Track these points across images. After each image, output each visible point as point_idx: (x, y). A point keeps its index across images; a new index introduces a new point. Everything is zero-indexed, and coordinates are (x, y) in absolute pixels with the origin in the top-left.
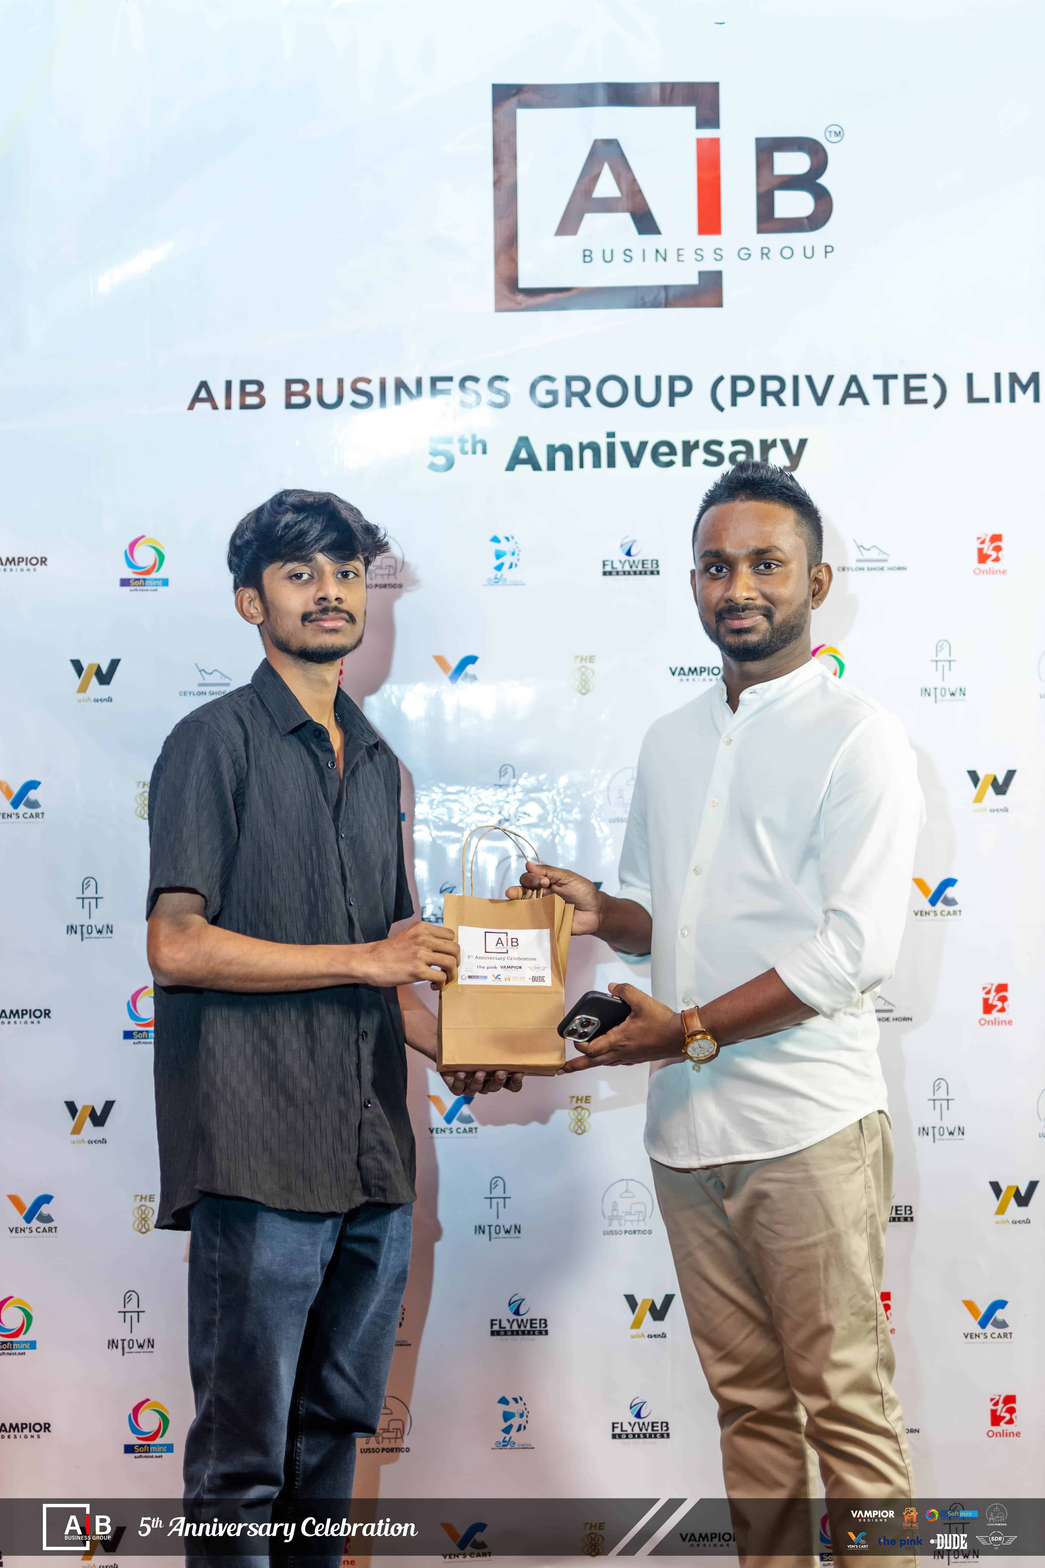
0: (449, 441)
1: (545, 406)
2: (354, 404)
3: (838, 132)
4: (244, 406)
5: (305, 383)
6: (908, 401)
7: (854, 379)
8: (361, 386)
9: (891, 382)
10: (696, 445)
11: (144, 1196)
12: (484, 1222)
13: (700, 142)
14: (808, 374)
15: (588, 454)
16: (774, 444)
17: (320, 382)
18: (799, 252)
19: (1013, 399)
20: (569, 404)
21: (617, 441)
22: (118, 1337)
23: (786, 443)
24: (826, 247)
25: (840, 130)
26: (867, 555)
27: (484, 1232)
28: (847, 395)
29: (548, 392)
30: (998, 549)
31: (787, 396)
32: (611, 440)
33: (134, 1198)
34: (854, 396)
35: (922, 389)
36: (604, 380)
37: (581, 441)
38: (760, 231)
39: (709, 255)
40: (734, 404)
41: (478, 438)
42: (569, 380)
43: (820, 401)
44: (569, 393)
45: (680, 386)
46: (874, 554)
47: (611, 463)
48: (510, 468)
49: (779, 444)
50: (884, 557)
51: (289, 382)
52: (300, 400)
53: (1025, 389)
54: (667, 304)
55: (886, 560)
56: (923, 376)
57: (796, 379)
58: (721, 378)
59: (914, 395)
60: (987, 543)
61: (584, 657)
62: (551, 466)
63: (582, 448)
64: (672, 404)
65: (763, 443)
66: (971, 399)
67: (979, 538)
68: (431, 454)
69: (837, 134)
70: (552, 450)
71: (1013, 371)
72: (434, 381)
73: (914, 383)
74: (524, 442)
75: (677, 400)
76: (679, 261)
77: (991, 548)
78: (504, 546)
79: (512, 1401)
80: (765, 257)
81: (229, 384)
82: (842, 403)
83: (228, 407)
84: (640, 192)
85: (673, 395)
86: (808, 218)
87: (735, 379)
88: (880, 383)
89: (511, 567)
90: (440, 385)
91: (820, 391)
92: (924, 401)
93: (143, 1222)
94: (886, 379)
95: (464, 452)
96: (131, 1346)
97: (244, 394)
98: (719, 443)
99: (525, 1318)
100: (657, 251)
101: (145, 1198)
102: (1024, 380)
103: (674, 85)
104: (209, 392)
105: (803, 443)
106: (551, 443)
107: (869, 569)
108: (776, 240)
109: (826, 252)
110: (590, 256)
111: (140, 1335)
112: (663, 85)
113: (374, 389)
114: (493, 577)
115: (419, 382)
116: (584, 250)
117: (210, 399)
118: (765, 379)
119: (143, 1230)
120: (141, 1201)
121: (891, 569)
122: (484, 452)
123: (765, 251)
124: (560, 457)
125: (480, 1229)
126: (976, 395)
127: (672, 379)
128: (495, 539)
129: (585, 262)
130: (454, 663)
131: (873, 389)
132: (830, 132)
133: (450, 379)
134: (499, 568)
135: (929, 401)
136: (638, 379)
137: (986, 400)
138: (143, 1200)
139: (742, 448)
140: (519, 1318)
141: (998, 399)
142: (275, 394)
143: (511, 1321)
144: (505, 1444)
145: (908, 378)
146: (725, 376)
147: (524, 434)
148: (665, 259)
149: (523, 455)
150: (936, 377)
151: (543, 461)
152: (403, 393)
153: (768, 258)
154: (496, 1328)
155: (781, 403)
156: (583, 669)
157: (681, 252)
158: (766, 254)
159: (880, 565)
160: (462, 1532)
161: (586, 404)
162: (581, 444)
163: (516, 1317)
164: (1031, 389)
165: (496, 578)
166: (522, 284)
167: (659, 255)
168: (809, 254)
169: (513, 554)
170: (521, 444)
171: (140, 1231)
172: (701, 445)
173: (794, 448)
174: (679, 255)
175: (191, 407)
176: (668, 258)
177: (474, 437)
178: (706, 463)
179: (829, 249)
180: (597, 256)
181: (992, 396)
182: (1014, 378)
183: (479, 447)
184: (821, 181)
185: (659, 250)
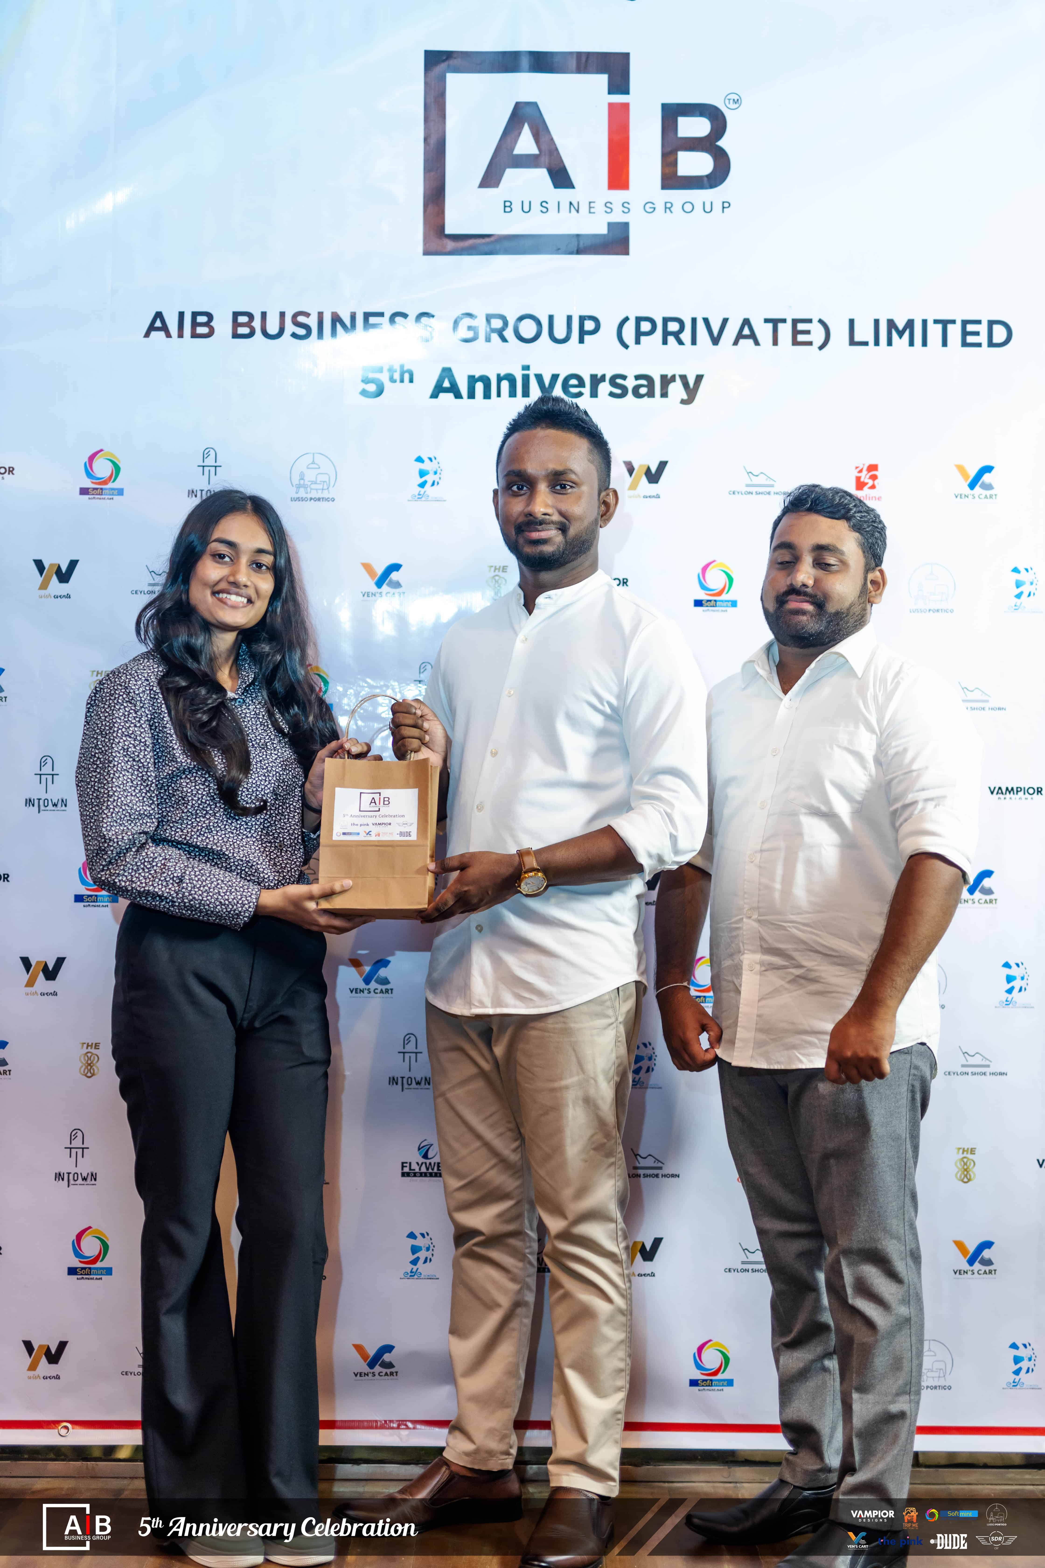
0: (380, 370)
1: (466, 341)
2: (294, 335)
3: (736, 100)
4: (194, 335)
5: (251, 316)
6: (795, 343)
7: (746, 322)
8: (301, 319)
9: (780, 325)
10: (603, 378)
11: (90, 1044)
12: (398, 1075)
13: (611, 105)
14: (705, 316)
15: (505, 385)
16: (673, 378)
17: (264, 315)
18: (699, 207)
19: (890, 343)
20: (488, 340)
21: (531, 373)
22: (64, 1170)
23: (684, 378)
24: (723, 202)
25: (738, 98)
26: (756, 481)
27: (397, 1084)
28: (740, 336)
29: (470, 328)
30: (874, 478)
31: (686, 336)
32: (526, 372)
33: (81, 1045)
34: (746, 337)
35: (808, 332)
36: (521, 319)
37: (499, 372)
38: (664, 187)
39: (617, 208)
40: (638, 342)
41: (406, 368)
42: (489, 318)
43: (715, 341)
44: (488, 330)
45: (589, 325)
46: (761, 480)
47: (526, 394)
48: (434, 395)
49: (678, 379)
50: (771, 482)
51: (236, 315)
52: (245, 330)
53: (901, 334)
54: (579, 252)
55: (772, 486)
56: (810, 321)
57: (694, 321)
58: (626, 319)
59: (801, 338)
60: (865, 472)
61: (498, 567)
62: (472, 395)
63: (500, 379)
64: (581, 341)
65: (664, 378)
66: (852, 342)
67: (857, 468)
68: (363, 381)
69: (736, 102)
70: (472, 381)
71: (890, 318)
72: (367, 315)
73: (801, 327)
74: (447, 372)
75: (586, 337)
76: (590, 212)
77: (868, 476)
78: (427, 466)
79: (419, 1237)
80: (668, 210)
81: (181, 315)
82: (736, 343)
83: (181, 335)
84: (557, 149)
85: (583, 333)
86: (707, 176)
87: (639, 320)
88: (770, 325)
89: (433, 484)
90: (372, 320)
91: (716, 332)
92: (810, 343)
93: (89, 1067)
94: (776, 323)
95: (393, 380)
96: (76, 1179)
97: (195, 324)
98: (624, 377)
99: (432, 1161)
100: (571, 203)
101: (91, 1046)
102: (901, 326)
103: (588, 54)
104: (163, 321)
105: (699, 378)
106: (472, 374)
107: (757, 493)
108: (678, 196)
109: (723, 208)
110: (510, 207)
111: (84, 1168)
112: (579, 54)
113: (312, 322)
114: (417, 494)
115: (353, 317)
116: (505, 202)
117: (165, 328)
118: (666, 320)
119: (89, 1075)
120: (87, 1048)
121: (777, 493)
122: (411, 381)
123: (669, 205)
124: (479, 387)
125: (393, 1081)
126: (857, 338)
127: (582, 319)
128: (419, 460)
129: (505, 212)
130: (380, 570)
131: (764, 332)
132: (729, 100)
133: (381, 314)
134: (422, 485)
135: (814, 344)
136: (551, 318)
137: (866, 344)
138: (89, 1048)
139: (644, 382)
140: (428, 1161)
141: (877, 343)
142: (223, 325)
143: (420, 1163)
144: (413, 1274)
145: (795, 322)
146: (630, 317)
147: (447, 365)
148: (578, 211)
149: (446, 384)
150: (821, 321)
151: (464, 390)
152: (338, 326)
153: (671, 212)
154: (406, 1170)
155: (681, 342)
156: (497, 578)
157: (592, 205)
158: (669, 208)
159: (767, 489)
160: (372, 1352)
161: (504, 340)
162: (498, 375)
163: (424, 1160)
164: (907, 334)
165: (419, 495)
166: (448, 231)
167: (572, 207)
168: (708, 209)
169: (436, 473)
170: (444, 374)
171: (86, 1075)
172: (607, 378)
173: (691, 383)
174: (590, 207)
175: (147, 335)
176: (580, 210)
177: (402, 367)
178: (612, 394)
179: (726, 205)
180: (516, 206)
181: (871, 340)
182: (891, 324)
183: (407, 377)
184: (720, 143)
185: (573, 202)
